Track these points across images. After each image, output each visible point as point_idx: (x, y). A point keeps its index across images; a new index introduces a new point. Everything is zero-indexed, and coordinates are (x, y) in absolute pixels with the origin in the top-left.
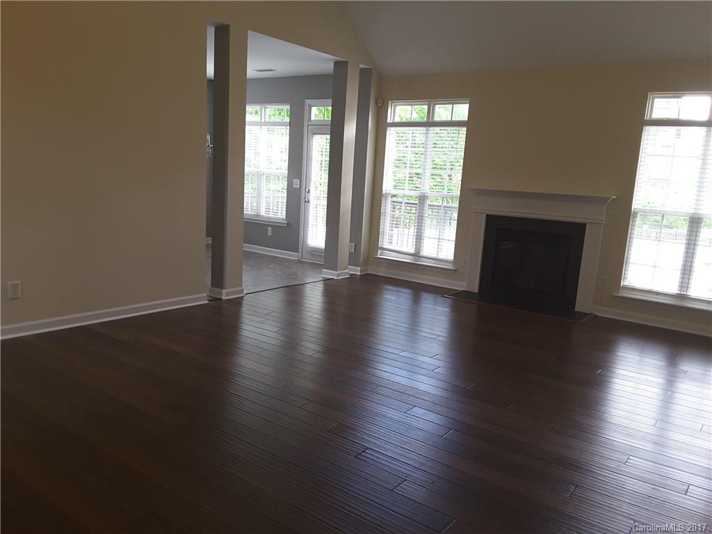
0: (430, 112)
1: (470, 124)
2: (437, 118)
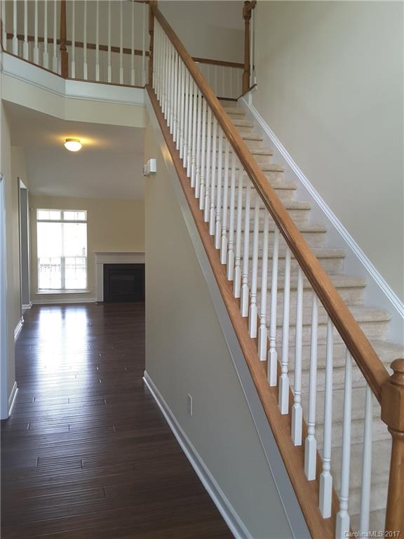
0: (62, 215)
1: (89, 221)
2: (65, 218)
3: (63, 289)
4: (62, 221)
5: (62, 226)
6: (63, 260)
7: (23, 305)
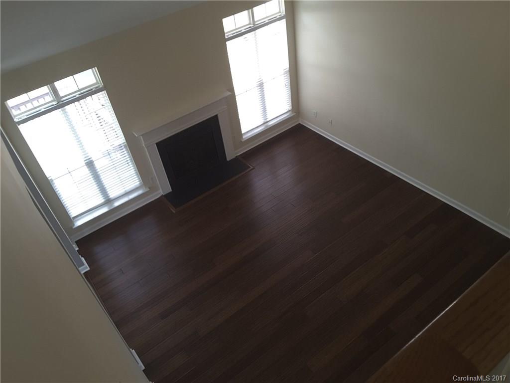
0: (55, 93)
2: (64, 97)
3: (108, 201)
4: (61, 104)
5: (65, 112)
6: (90, 164)
7: (80, 269)
